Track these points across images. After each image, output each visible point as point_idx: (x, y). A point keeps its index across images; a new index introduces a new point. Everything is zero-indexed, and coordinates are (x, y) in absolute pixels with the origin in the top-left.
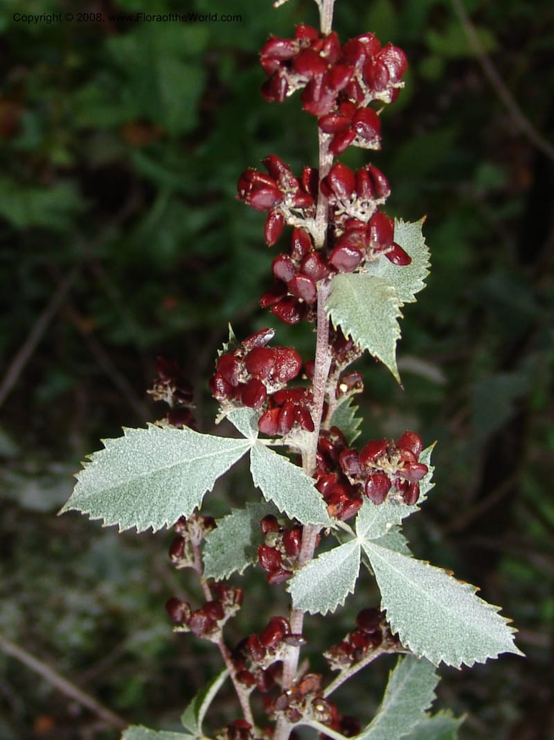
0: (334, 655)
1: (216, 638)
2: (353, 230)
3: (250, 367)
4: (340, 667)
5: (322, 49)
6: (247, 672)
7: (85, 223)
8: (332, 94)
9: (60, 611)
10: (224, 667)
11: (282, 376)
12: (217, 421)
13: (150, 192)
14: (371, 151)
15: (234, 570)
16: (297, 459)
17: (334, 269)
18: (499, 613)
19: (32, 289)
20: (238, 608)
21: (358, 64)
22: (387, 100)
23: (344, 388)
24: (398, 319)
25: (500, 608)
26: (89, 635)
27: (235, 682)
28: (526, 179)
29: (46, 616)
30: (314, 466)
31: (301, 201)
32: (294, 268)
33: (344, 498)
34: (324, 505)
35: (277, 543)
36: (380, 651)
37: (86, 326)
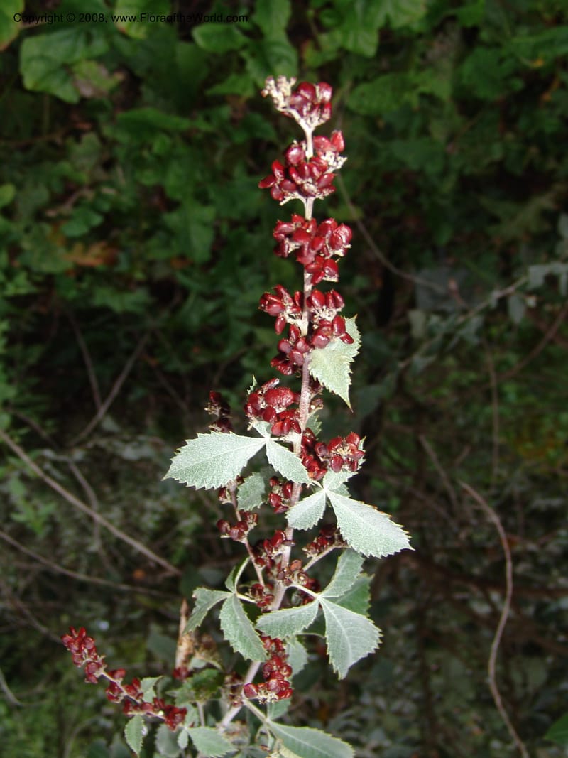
0: (309, 549)
1: (244, 541)
2: (324, 326)
3: (267, 400)
4: (312, 555)
5: (308, 228)
6: (260, 558)
7: (152, 309)
8: (313, 252)
9: (142, 511)
10: (248, 556)
11: (284, 404)
12: (249, 429)
13: (185, 293)
14: (333, 282)
15: (255, 505)
16: (290, 447)
17: (313, 347)
18: (402, 529)
19: (125, 344)
20: (255, 524)
21: (327, 236)
22: (342, 255)
23: (313, 407)
24: (350, 374)
25: (402, 526)
26: (157, 522)
27: (254, 564)
28: (379, 284)
29: (135, 513)
30: (300, 451)
31: (294, 310)
32: (291, 346)
33: (317, 468)
34: (307, 472)
35: (279, 491)
36: (334, 546)
37: (153, 362)
